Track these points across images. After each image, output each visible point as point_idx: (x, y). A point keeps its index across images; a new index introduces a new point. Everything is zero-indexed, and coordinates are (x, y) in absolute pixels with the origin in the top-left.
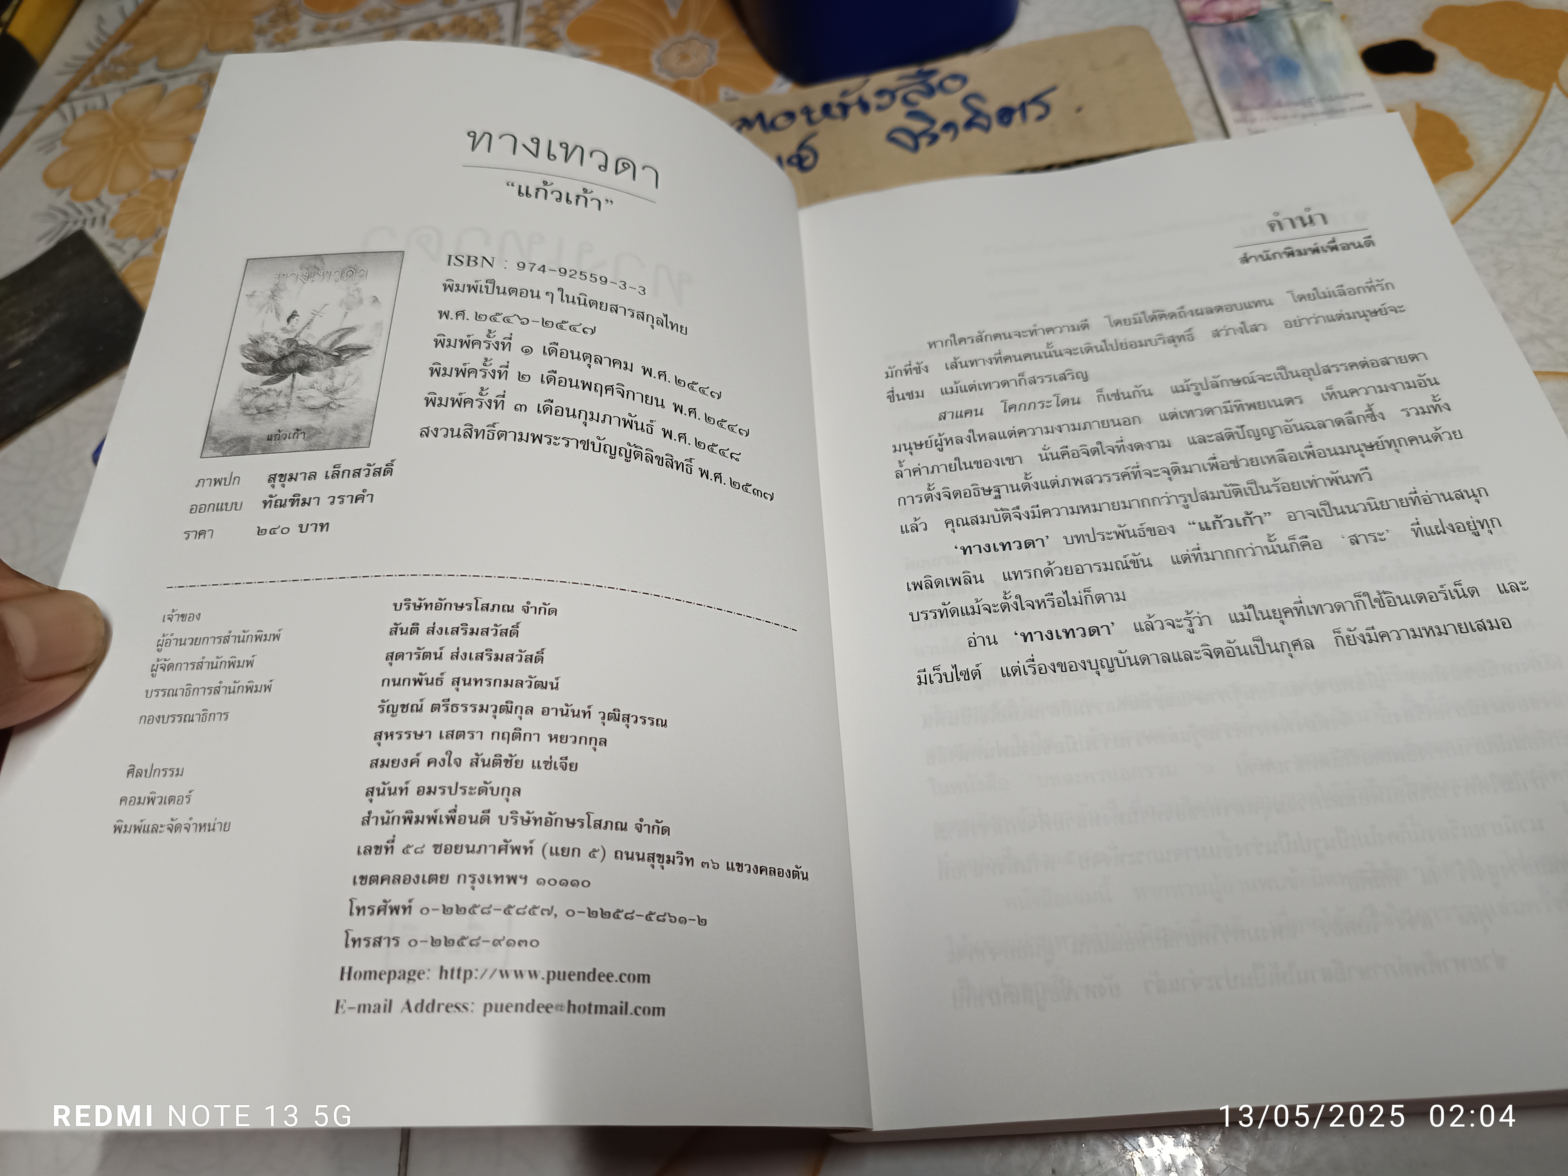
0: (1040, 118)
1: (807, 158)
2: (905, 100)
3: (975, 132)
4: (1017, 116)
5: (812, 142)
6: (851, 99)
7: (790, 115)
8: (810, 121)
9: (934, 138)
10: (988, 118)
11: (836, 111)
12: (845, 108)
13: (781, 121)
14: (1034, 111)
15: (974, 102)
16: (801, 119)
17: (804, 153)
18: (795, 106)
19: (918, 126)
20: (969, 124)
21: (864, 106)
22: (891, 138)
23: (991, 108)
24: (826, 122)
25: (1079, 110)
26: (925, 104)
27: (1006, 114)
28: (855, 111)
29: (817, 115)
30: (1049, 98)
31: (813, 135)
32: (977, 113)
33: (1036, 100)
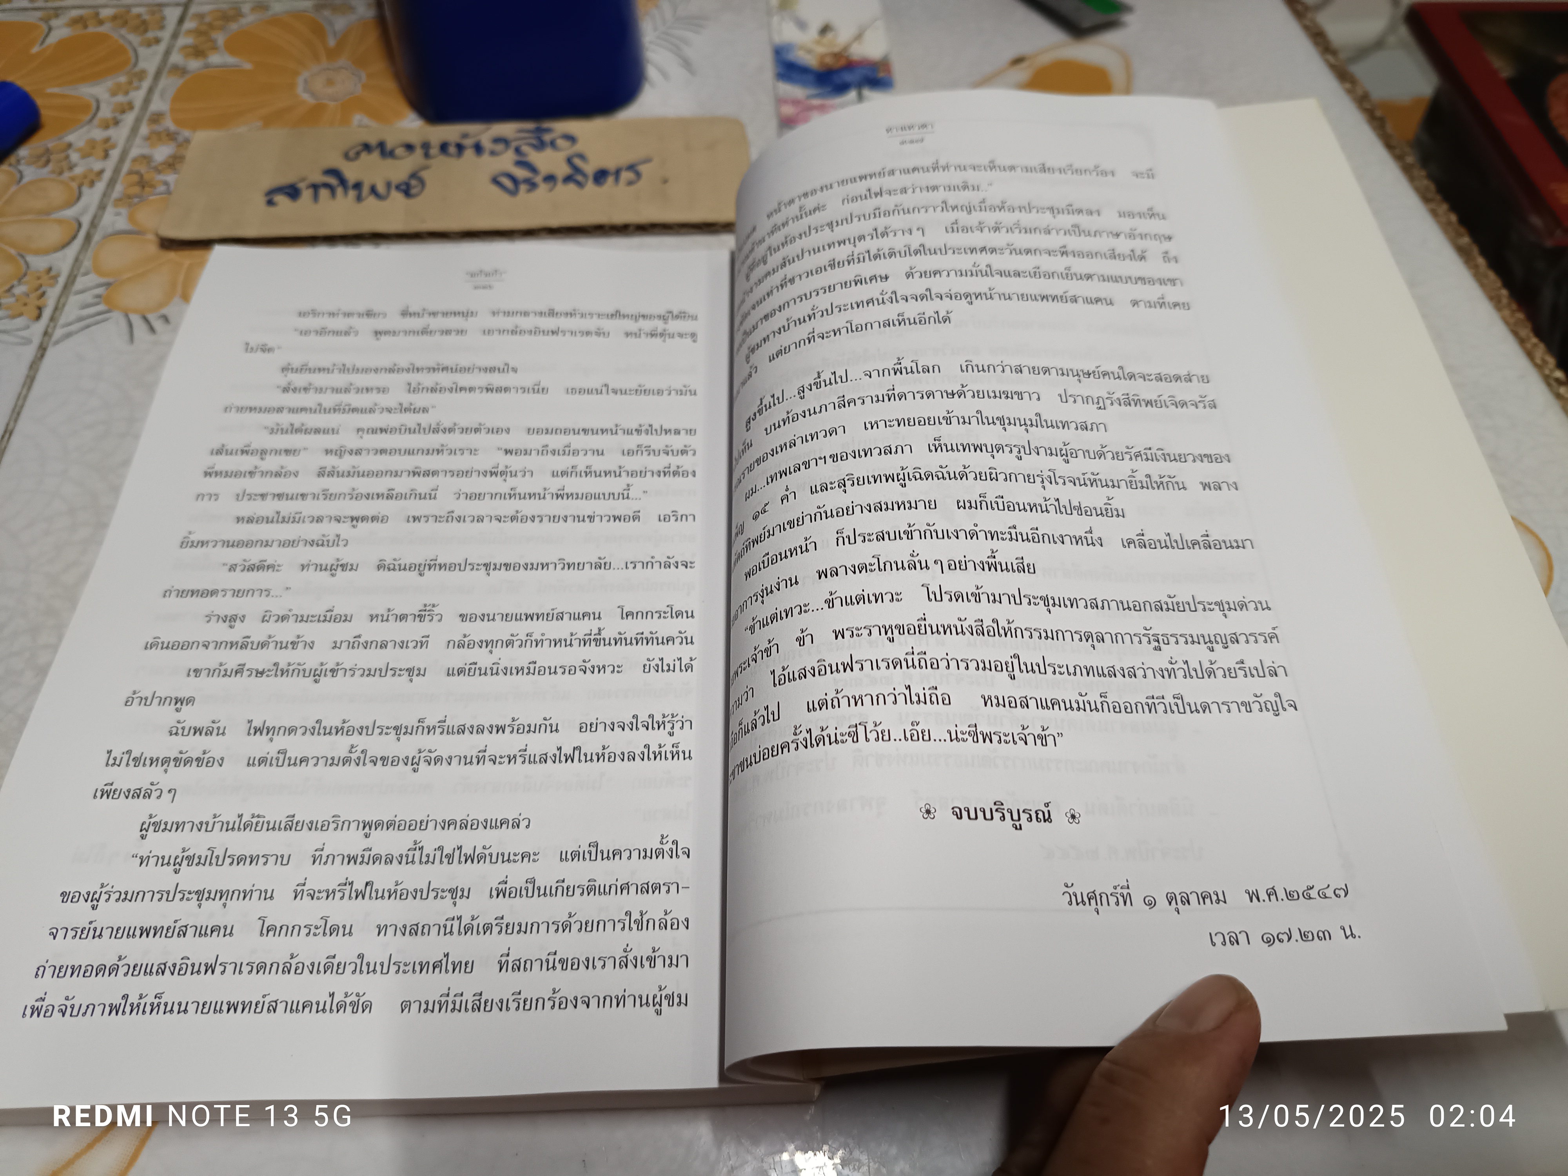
0: (630, 183)
1: (415, 187)
2: (518, 150)
3: (572, 186)
4: (610, 180)
5: (424, 174)
6: (468, 142)
7: (409, 147)
8: (427, 155)
9: (533, 186)
10: (585, 175)
11: (452, 150)
12: (460, 148)
13: (400, 151)
14: (626, 175)
15: (577, 162)
16: (419, 152)
17: (413, 182)
18: (415, 140)
19: (521, 173)
20: (568, 179)
21: (478, 149)
22: (495, 181)
23: (590, 168)
24: (442, 158)
25: (665, 181)
26: (535, 157)
27: (601, 176)
28: (469, 153)
29: (434, 151)
30: (642, 168)
31: (426, 168)
32: (577, 170)
33: (631, 167)
